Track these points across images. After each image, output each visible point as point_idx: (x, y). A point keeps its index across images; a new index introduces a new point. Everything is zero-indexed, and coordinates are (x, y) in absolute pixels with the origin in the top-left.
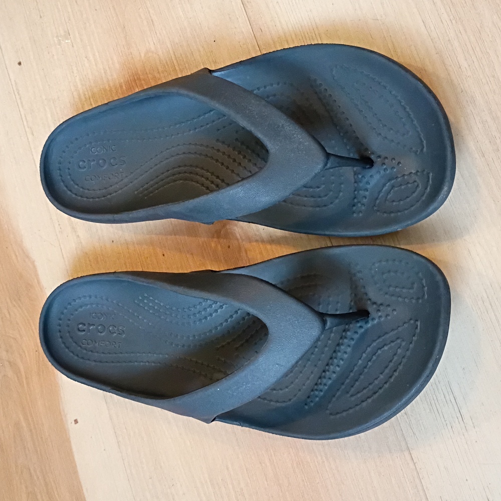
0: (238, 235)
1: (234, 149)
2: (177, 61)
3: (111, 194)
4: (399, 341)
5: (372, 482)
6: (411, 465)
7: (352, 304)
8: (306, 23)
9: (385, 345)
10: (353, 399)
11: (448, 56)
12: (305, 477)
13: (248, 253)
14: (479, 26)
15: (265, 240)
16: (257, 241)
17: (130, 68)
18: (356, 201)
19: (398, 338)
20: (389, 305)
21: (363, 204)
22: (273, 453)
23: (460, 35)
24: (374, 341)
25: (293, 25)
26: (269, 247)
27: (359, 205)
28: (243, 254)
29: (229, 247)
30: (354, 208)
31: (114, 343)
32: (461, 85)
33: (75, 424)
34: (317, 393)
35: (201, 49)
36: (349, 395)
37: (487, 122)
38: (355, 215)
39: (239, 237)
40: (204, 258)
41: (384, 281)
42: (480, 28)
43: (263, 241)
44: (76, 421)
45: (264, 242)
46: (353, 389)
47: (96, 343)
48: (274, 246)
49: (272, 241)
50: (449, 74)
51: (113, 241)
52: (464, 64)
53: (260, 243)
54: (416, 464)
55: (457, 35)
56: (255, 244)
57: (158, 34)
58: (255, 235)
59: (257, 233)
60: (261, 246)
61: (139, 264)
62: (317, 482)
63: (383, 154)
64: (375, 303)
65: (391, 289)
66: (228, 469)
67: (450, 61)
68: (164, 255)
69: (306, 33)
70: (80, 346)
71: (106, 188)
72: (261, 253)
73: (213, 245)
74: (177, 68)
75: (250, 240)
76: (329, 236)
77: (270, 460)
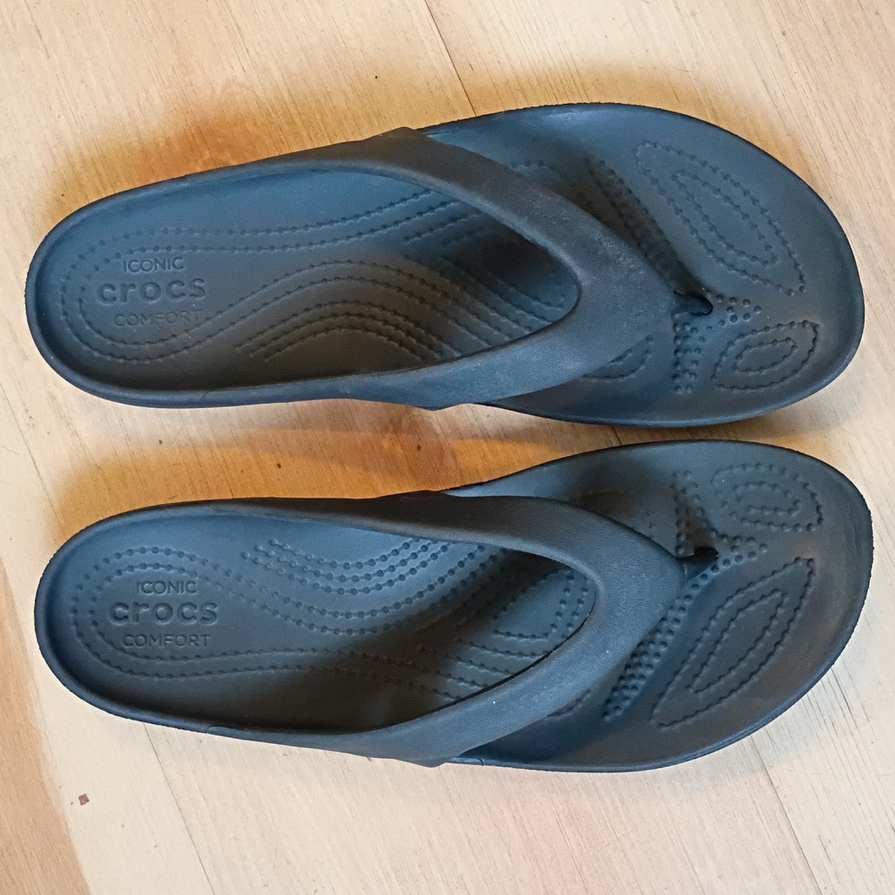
0: (436, 427)
1: (442, 274)
2: (296, 107)
3: (176, 352)
4: (777, 595)
5: (704, 829)
6: (770, 792)
7: (683, 539)
8: (557, 64)
9: (751, 603)
10: (701, 695)
11: (807, 141)
12: (582, 838)
13: (459, 458)
14: (853, 97)
15: (491, 434)
16: (475, 436)
17: (190, 111)
18: (679, 368)
19: (775, 591)
20: (751, 539)
21: (692, 374)
22: (519, 806)
23: (823, 110)
24: (730, 598)
25: (533, 65)
26: (499, 447)
27: (687, 375)
28: (449, 460)
29: (419, 448)
30: (677, 381)
31: (193, 638)
32: (829, 188)
33: (82, 804)
34: (626, 693)
35: (349, 89)
36: (691, 690)
37: (870, 247)
38: (679, 392)
39: (439, 431)
40: (366, 468)
41: (739, 499)
42: (855, 103)
43: (486, 437)
44: (84, 799)
45: (489, 437)
46: (698, 681)
47: (155, 640)
48: (509, 446)
49: (507, 436)
50: (809, 170)
51: (161, 442)
52: (832, 156)
53: (482, 441)
54: (778, 790)
55: (819, 109)
56: (471, 441)
57: (252, 53)
58: (473, 425)
59: (476, 424)
60: (484, 445)
61: (225, 483)
62: (606, 843)
63: (728, 293)
64: (724, 536)
65: (753, 512)
66: (430, 845)
67: (811, 149)
68: (279, 466)
69: (558, 80)
70: (122, 649)
71: (162, 340)
72: (484, 457)
73: (386, 444)
74: (297, 120)
75: (460, 435)
76: (613, 427)
77: (514, 818)
